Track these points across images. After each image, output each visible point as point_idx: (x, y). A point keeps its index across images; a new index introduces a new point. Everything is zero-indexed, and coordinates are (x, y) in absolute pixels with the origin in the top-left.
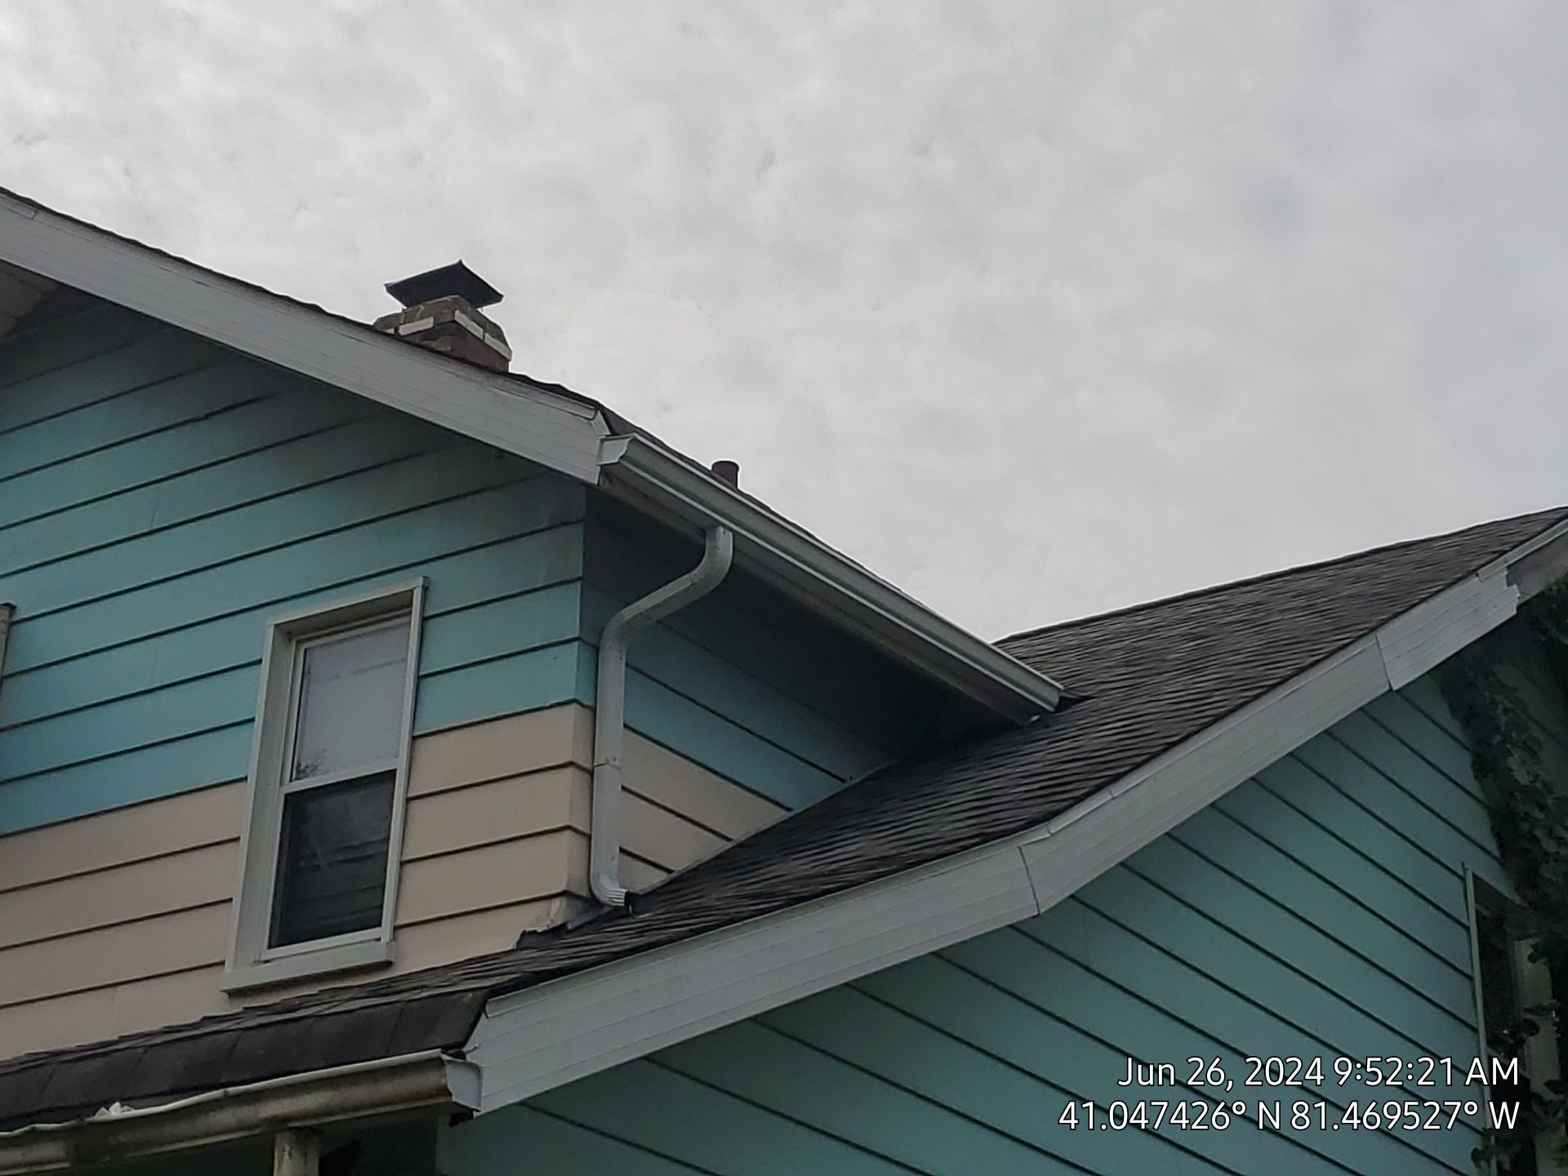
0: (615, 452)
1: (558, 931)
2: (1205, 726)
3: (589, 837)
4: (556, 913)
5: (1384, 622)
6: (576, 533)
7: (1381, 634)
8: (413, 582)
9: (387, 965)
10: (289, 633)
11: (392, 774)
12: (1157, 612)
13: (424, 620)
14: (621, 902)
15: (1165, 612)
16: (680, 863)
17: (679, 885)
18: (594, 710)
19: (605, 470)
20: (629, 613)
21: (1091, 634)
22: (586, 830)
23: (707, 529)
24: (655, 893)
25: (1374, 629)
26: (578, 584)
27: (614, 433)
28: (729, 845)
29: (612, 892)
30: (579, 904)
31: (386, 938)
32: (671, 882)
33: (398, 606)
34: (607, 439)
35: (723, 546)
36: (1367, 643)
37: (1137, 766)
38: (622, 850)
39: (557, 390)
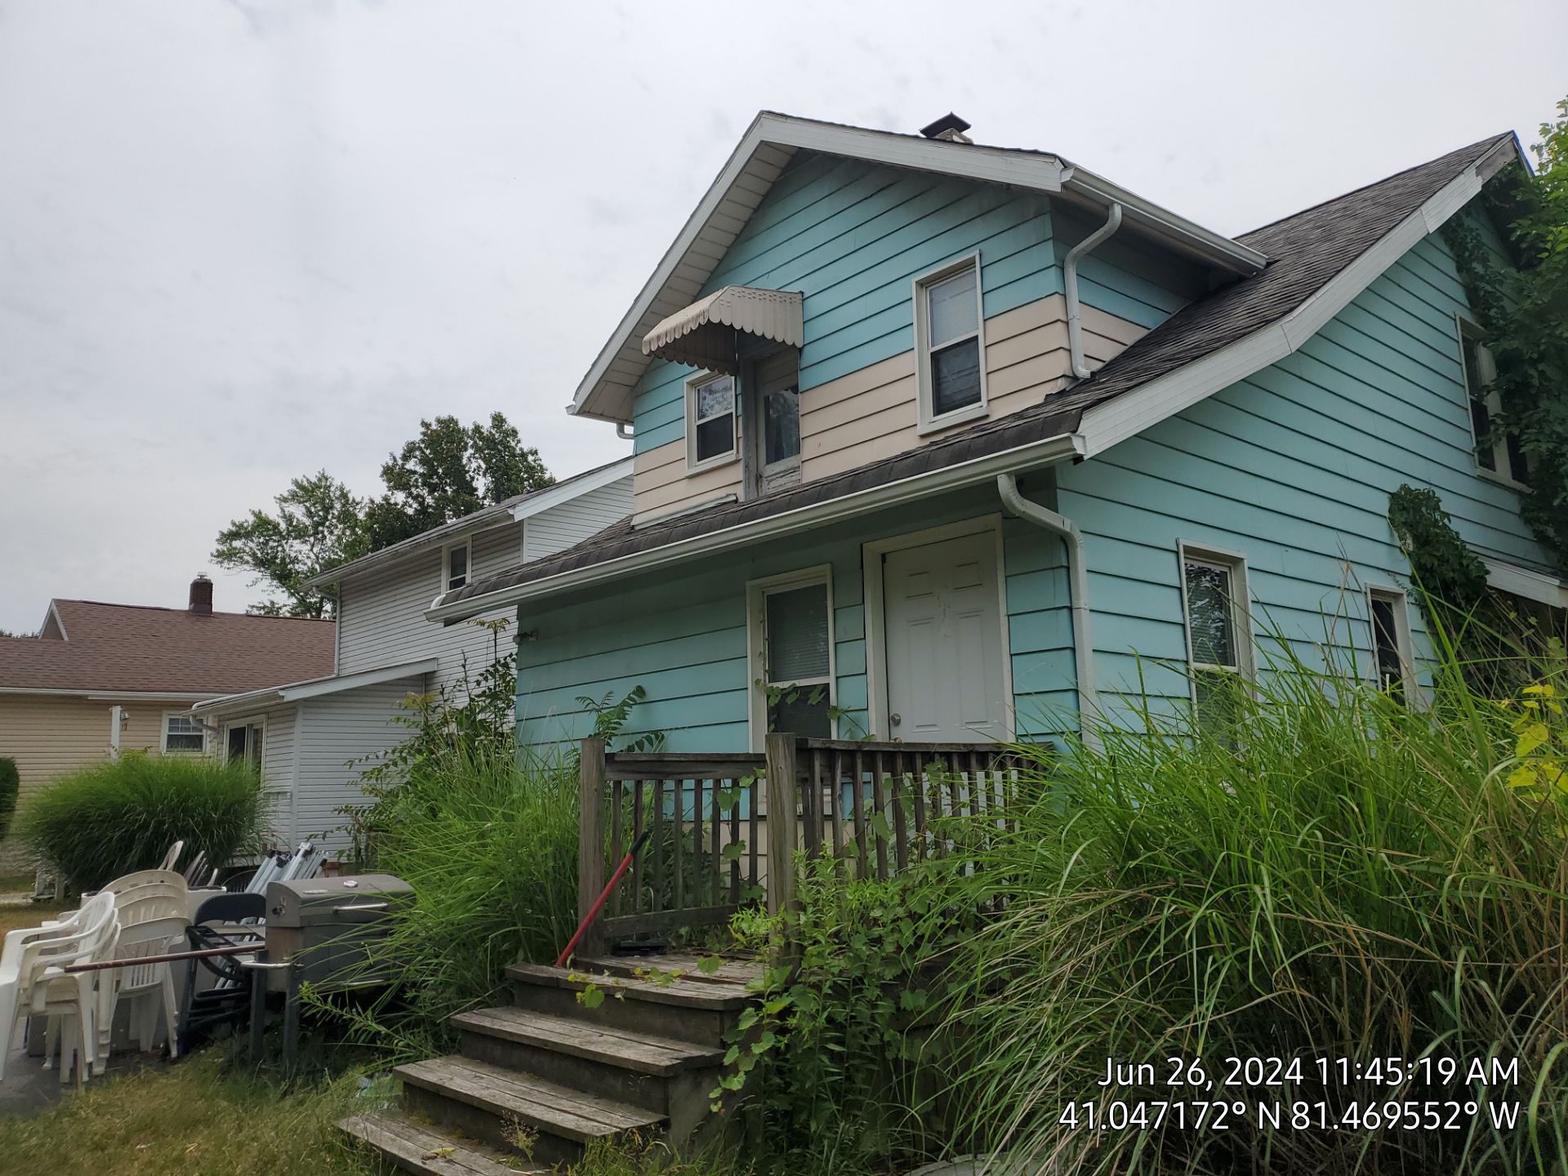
0: (1067, 176)
1: (1062, 393)
2: (1352, 261)
3: (1070, 351)
4: (1061, 384)
5: (1423, 202)
6: (1047, 219)
7: (1422, 208)
8: (974, 253)
9: (987, 416)
10: (922, 284)
11: (976, 338)
12: (1290, 221)
13: (982, 268)
14: (1089, 376)
15: (1295, 221)
16: (1108, 358)
17: (1110, 367)
18: (1065, 296)
19: (1064, 185)
20: (1075, 250)
21: (1259, 237)
22: (1068, 347)
23: (1108, 206)
24: (1100, 371)
25: (1420, 206)
26: (1051, 241)
27: (1065, 167)
28: (1127, 348)
29: (1084, 372)
30: (1069, 380)
31: (985, 405)
32: (1107, 365)
33: (970, 264)
34: (1062, 170)
35: (1117, 211)
36: (1417, 213)
37: (1325, 283)
38: (1085, 356)
39: (1035, 153)
